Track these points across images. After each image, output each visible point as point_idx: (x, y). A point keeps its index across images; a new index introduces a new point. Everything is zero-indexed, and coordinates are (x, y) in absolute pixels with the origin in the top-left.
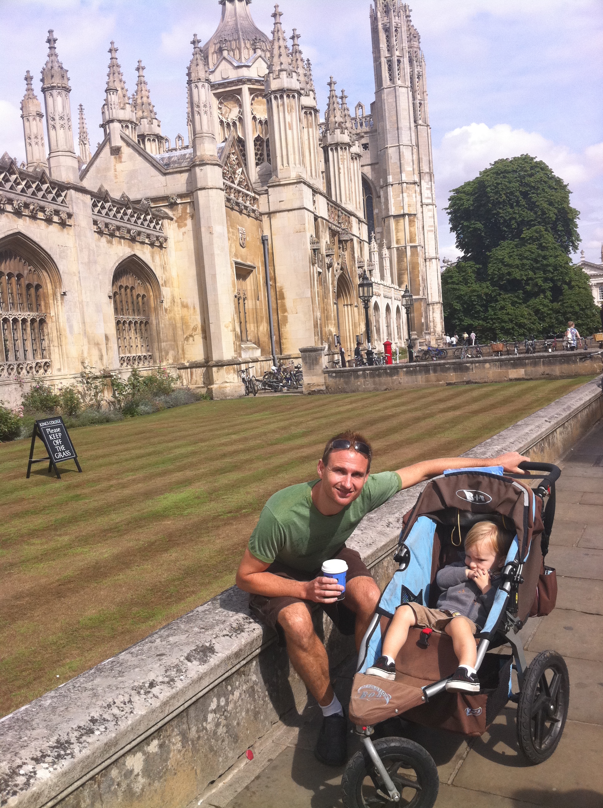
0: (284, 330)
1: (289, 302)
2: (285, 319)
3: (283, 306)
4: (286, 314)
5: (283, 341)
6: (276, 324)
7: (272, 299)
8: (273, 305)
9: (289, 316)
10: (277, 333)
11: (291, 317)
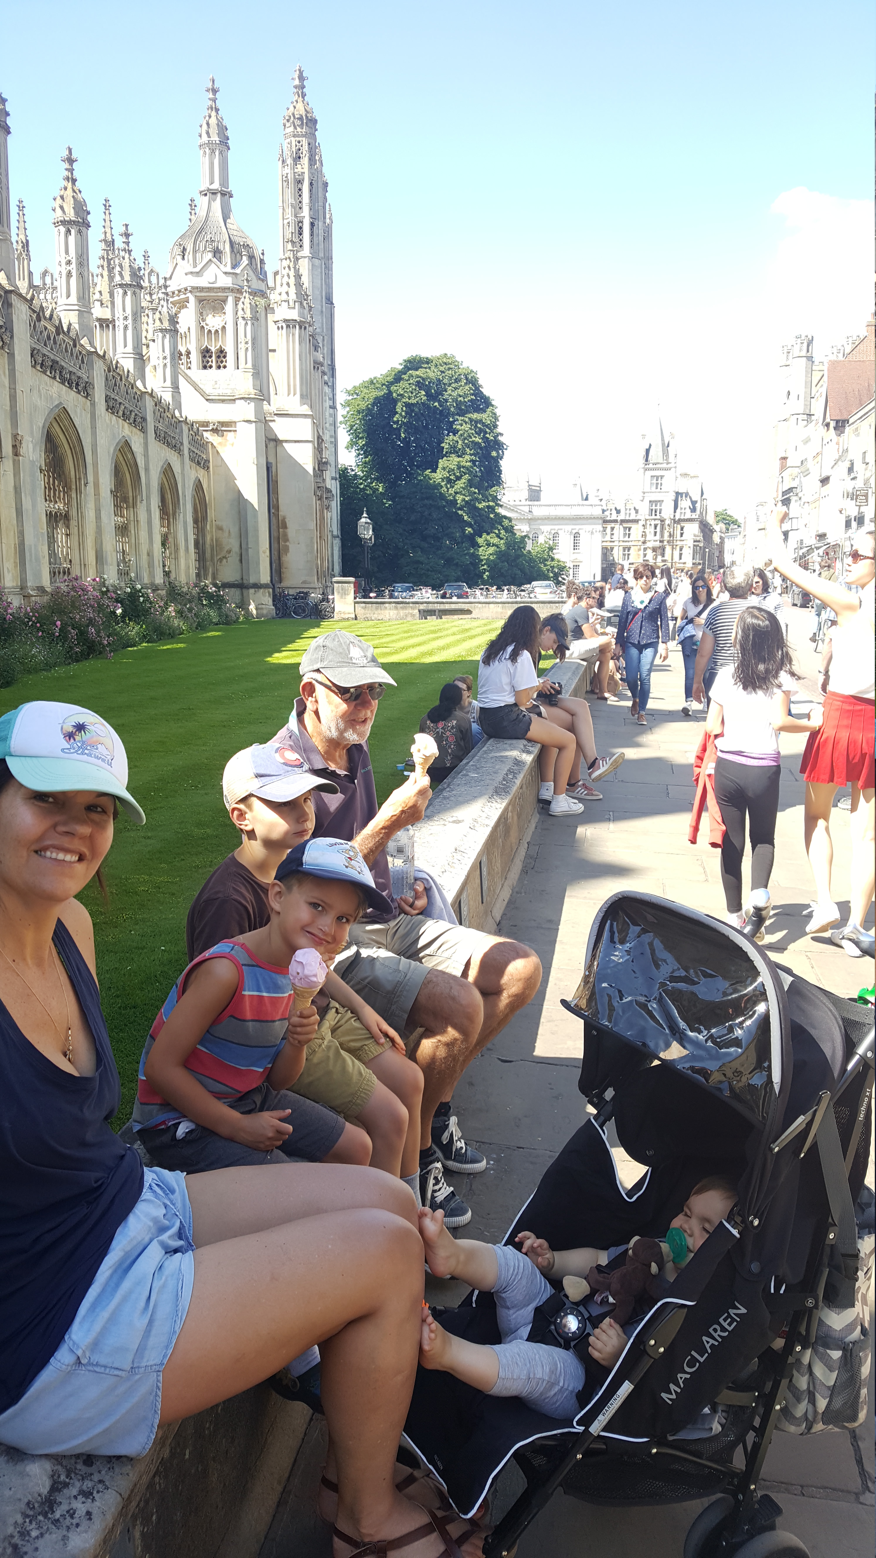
0: (284, 559)
1: (291, 532)
2: (287, 549)
3: (285, 535)
4: (288, 544)
5: (283, 570)
6: (276, 553)
7: (274, 527)
8: (275, 534)
9: (291, 546)
10: (277, 561)
11: (292, 547)
